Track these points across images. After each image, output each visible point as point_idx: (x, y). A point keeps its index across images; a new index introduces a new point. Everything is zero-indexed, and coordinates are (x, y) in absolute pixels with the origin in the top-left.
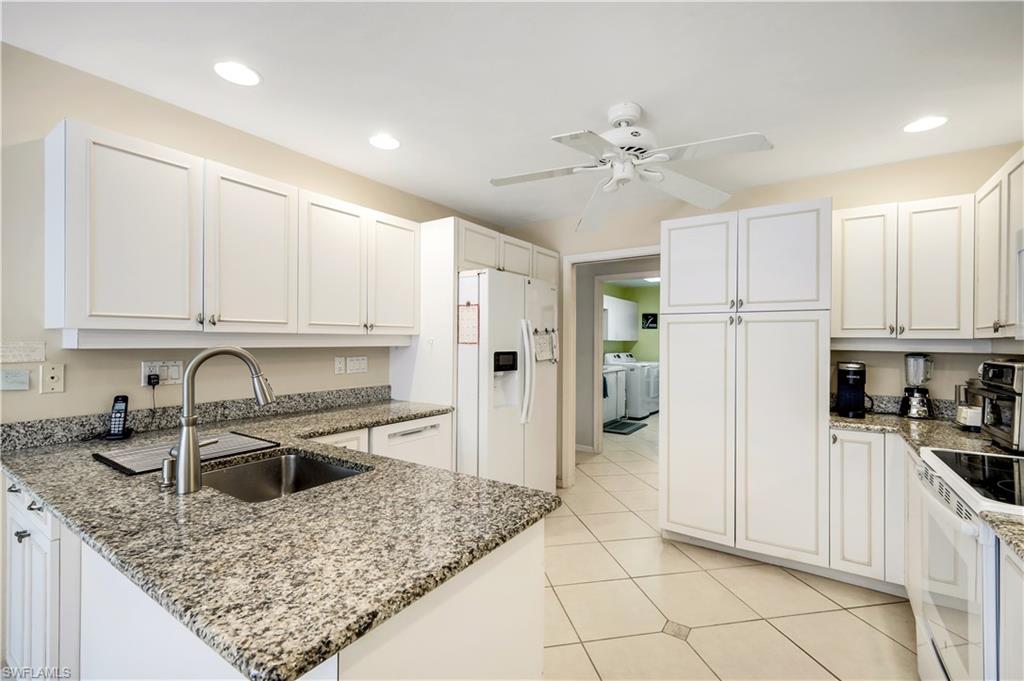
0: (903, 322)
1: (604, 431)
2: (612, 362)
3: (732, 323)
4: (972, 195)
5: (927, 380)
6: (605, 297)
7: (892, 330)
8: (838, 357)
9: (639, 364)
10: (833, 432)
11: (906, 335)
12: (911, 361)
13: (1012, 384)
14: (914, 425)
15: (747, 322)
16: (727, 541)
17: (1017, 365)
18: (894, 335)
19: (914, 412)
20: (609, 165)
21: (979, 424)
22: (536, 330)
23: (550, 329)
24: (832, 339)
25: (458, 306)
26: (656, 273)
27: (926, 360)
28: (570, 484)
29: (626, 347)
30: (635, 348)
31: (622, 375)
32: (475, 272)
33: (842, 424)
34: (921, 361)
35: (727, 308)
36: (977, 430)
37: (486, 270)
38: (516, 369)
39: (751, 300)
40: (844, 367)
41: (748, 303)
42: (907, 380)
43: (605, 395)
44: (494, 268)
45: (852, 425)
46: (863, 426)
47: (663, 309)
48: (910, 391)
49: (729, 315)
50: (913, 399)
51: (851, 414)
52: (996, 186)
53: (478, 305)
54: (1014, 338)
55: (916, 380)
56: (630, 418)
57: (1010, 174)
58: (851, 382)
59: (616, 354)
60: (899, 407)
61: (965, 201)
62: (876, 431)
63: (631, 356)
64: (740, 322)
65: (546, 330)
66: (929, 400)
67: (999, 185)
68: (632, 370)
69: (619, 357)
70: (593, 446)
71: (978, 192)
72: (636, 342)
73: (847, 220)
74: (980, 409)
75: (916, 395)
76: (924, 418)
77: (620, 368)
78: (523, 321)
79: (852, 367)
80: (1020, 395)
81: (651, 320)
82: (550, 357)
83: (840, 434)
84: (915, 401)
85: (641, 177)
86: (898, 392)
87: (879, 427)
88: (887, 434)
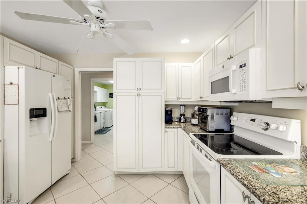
0: (180, 96)
1: (95, 134)
2: (99, 109)
3: (137, 96)
4: (193, 63)
5: (185, 112)
6: (95, 86)
7: (178, 98)
8: (166, 106)
9: (108, 110)
10: (166, 129)
11: (181, 100)
12: (181, 107)
13: (207, 113)
14: (182, 124)
15: (142, 96)
16: (136, 171)
17: (208, 108)
18: (178, 100)
19: (182, 121)
20: (88, 24)
21: (198, 123)
22: (59, 98)
23: (67, 97)
24: (165, 101)
25: (4, 84)
26: (112, 79)
27: (185, 107)
28: (79, 159)
29: (104, 104)
30: (107, 104)
31: (102, 114)
32: (16, 67)
33: (168, 127)
34: (183, 107)
35: (136, 91)
36: (197, 125)
37: (24, 67)
38: (46, 116)
39: (143, 88)
40: (167, 109)
41: (142, 89)
42: (180, 112)
43: (96, 121)
44: (34, 67)
45: (170, 127)
46: (173, 127)
47: (115, 91)
48: (181, 115)
49: (137, 93)
50: (182, 117)
51: (169, 123)
52: (200, 61)
53: (18, 84)
54: (208, 100)
55: (182, 112)
56: (105, 128)
57: (203, 57)
58: (169, 114)
59: (100, 107)
60: (179, 119)
61: (192, 64)
62: (176, 128)
63: (106, 107)
64: (140, 95)
65: (65, 98)
66: (185, 117)
67: (201, 60)
68: (106, 112)
69: (101, 107)
70: (91, 141)
71: (194, 63)
72: (107, 102)
73: (168, 66)
74: (198, 120)
75: (182, 116)
76: (184, 122)
77: (102, 111)
78: (50, 94)
79: (169, 109)
80: (209, 116)
81: (111, 95)
82: (66, 109)
83: (167, 130)
84: (182, 118)
85: (104, 34)
86: (178, 116)
87: (176, 127)
88: (178, 129)
